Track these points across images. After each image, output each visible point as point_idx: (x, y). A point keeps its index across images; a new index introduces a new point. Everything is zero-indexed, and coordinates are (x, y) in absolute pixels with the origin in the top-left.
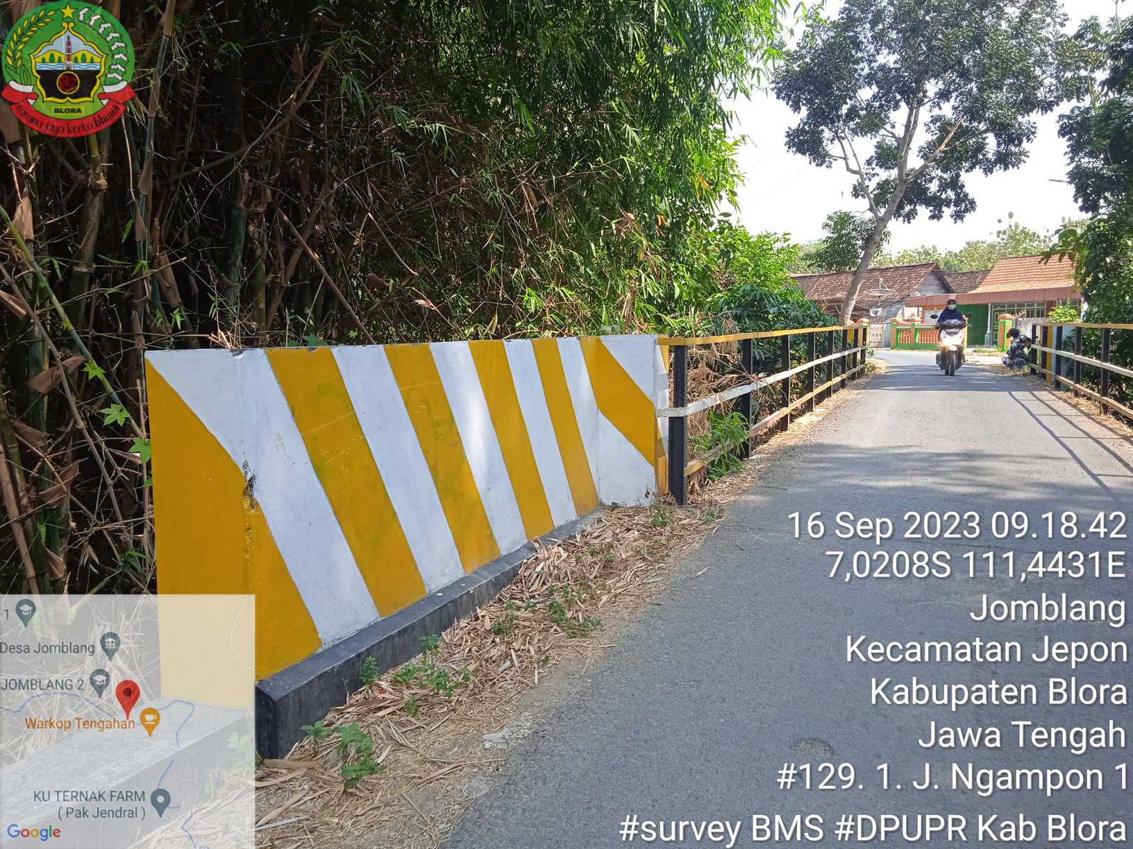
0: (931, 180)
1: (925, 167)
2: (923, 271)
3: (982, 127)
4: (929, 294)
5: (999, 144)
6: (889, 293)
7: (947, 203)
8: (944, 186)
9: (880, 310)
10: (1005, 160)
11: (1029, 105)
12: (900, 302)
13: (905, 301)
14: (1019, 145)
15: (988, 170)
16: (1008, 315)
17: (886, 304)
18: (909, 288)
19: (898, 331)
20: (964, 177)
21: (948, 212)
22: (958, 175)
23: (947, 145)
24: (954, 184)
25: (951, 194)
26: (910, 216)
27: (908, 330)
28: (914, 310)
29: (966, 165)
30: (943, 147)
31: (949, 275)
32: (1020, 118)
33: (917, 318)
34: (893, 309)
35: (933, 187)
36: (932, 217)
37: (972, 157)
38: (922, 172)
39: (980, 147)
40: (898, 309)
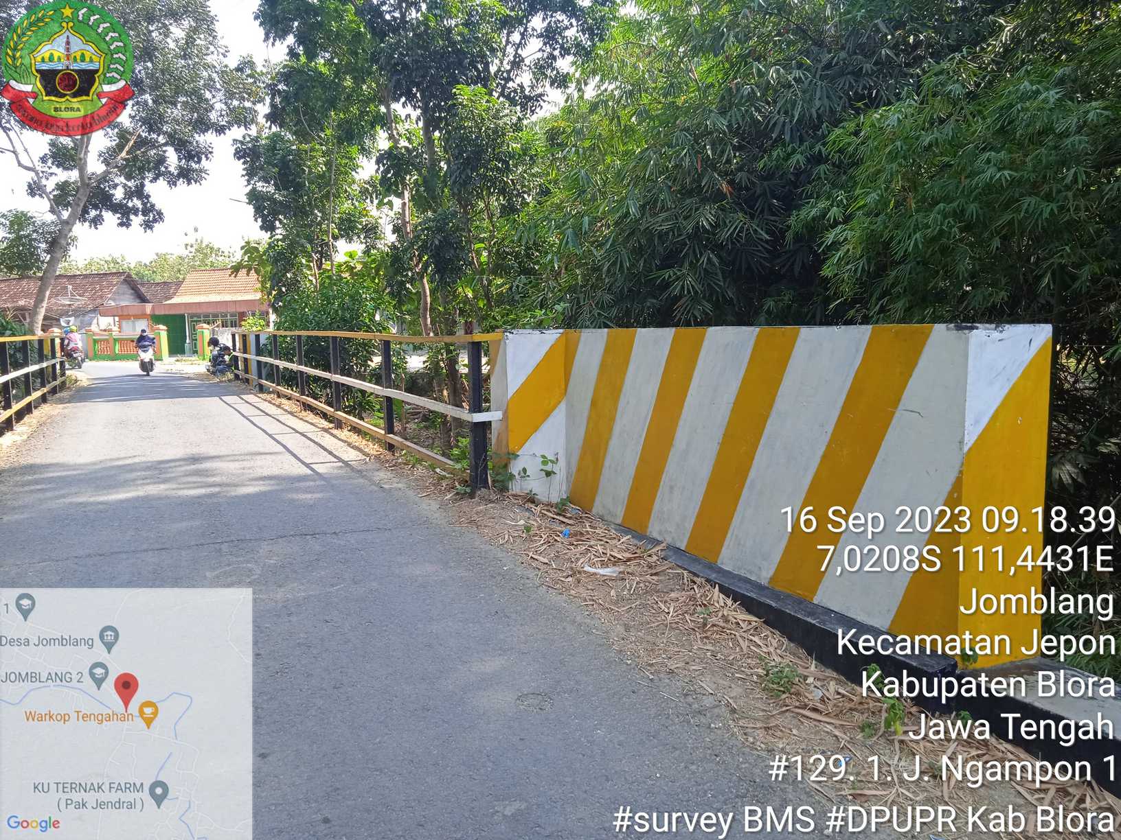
0: (115, 186)
1: (107, 173)
2: (115, 280)
3: (162, 139)
4: (123, 304)
5: (180, 159)
6: (80, 301)
7: (135, 211)
8: (129, 194)
9: (72, 319)
10: (186, 175)
11: (203, 125)
12: (94, 310)
13: (98, 310)
14: (199, 162)
15: (172, 183)
16: (205, 326)
17: (78, 313)
18: (101, 297)
19: (95, 341)
20: (149, 188)
21: (137, 220)
22: (143, 185)
23: (128, 153)
24: (139, 192)
25: (137, 203)
26: (96, 221)
27: (107, 341)
28: (110, 319)
29: (150, 175)
30: (123, 154)
31: (143, 285)
32: (196, 136)
33: (116, 329)
34: (87, 318)
35: (119, 194)
36: (121, 224)
37: (154, 168)
38: (104, 178)
39: (162, 160)
40: (92, 318)
